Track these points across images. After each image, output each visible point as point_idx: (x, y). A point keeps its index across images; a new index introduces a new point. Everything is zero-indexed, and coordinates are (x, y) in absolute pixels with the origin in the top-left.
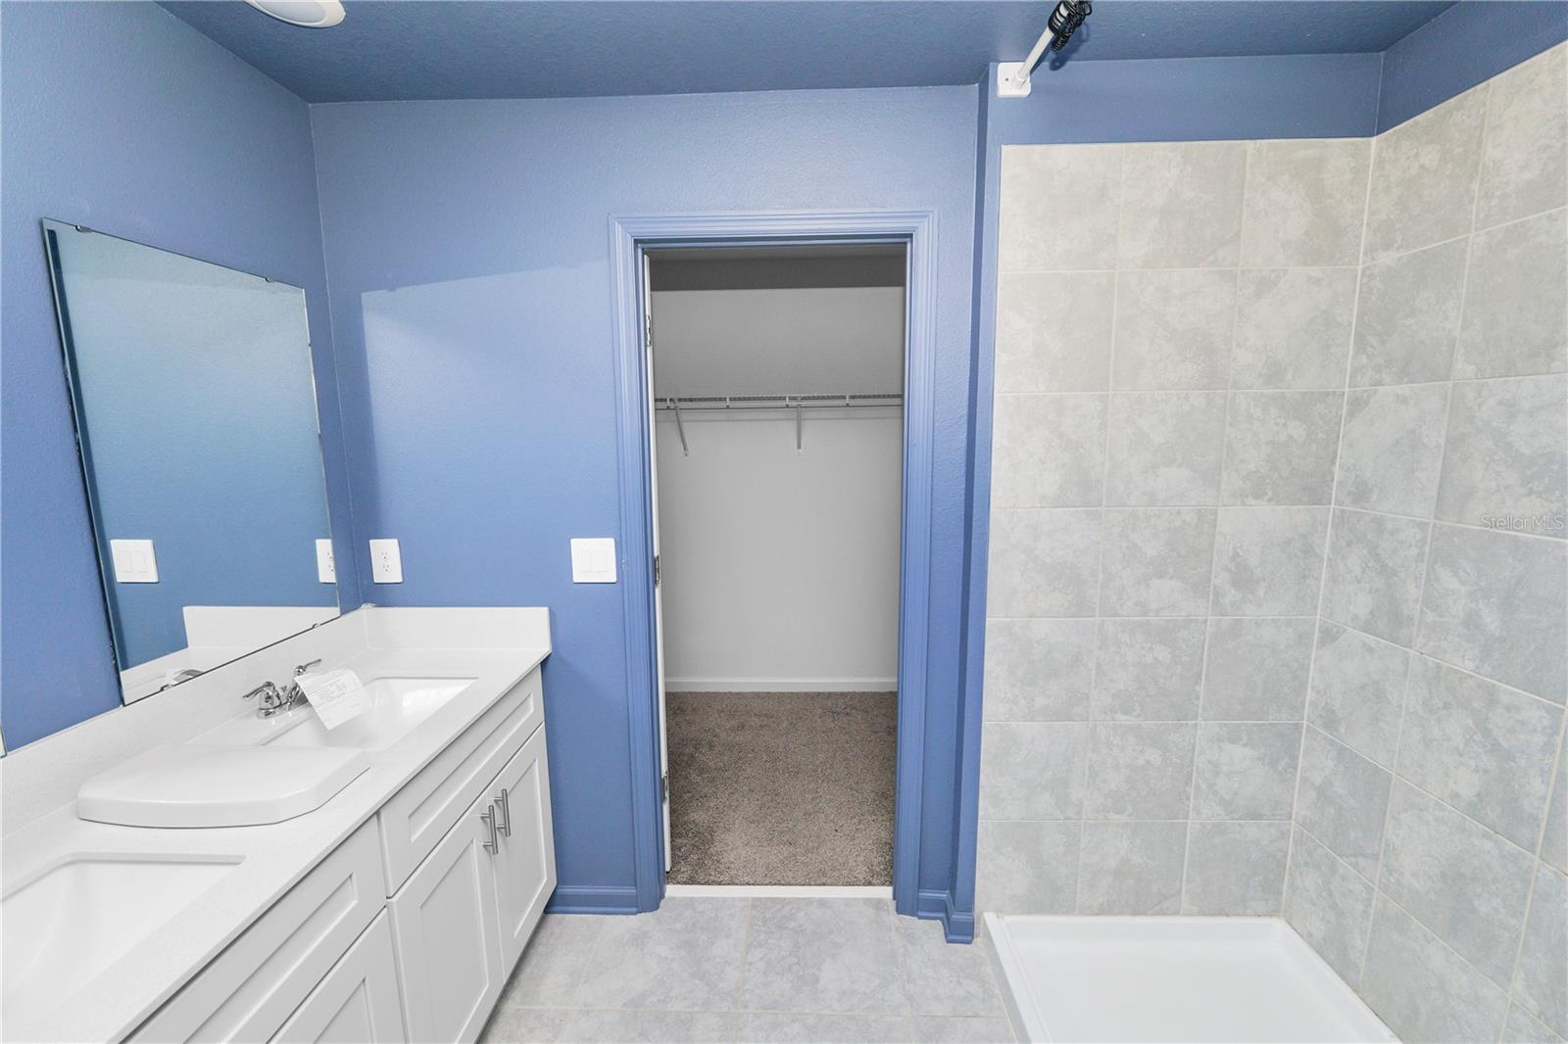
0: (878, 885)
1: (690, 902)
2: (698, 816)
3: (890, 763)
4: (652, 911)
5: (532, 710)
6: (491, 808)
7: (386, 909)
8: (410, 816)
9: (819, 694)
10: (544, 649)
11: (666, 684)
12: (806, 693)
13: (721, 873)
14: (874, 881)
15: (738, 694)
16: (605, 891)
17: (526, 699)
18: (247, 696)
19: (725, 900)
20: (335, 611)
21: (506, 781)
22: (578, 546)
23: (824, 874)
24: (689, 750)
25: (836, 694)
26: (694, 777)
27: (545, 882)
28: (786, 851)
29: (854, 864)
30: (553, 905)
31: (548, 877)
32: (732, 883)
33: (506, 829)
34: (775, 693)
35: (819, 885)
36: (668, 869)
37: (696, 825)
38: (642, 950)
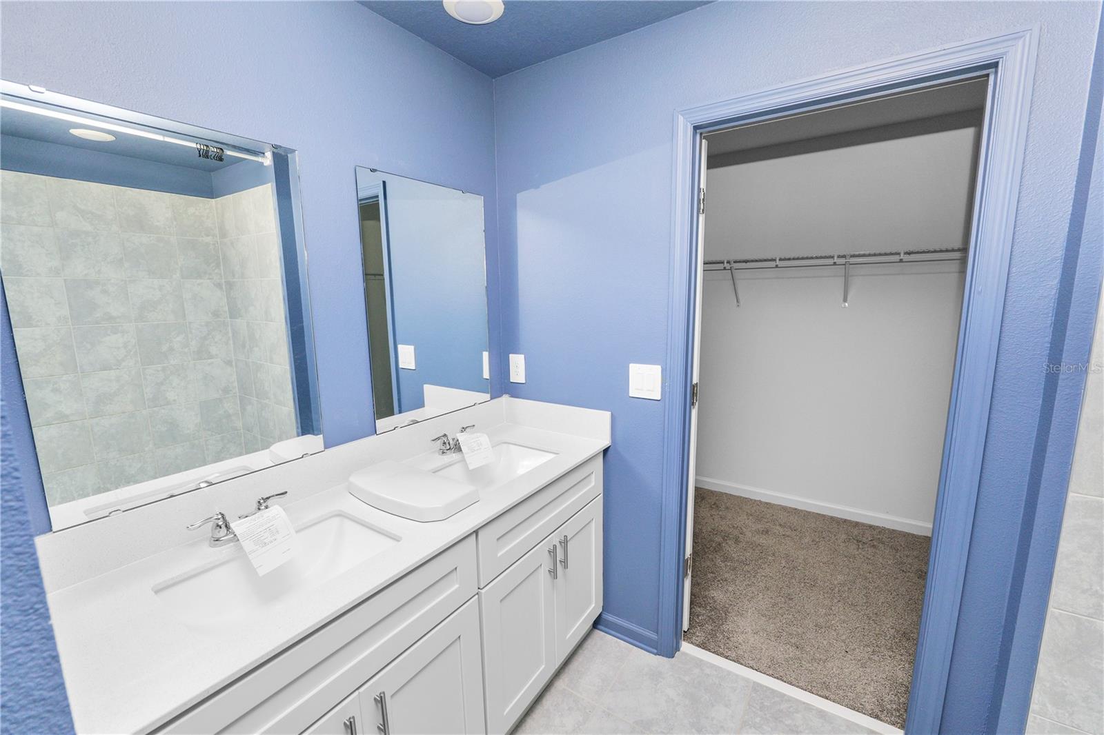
0: (886, 722)
1: (700, 663)
2: (718, 595)
3: (916, 604)
4: (669, 658)
5: (593, 484)
6: (555, 547)
7: (477, 596)
8: (498, 539)
9: (845, 521)
10: (606, 442)
11: (696, 481)
12: (832, 518)
13: (729, 649)
14: (883, 717)
15: (767, 503)
16: (634, 628)
17: (589, 475)
18: (433, 440)
19: (729, 673)
20: (487, 397)
21: (568, 530)
22: (634, 369)
23: (828, 688)
24: (718, 539)
25: (863, 525)
26: (719, 561)
27: (594, 607)
28: (792, 652)
29: (862, 691)
30: (597, 624)
31: (596, 603)
32: (737, 661)
33: (565, 563)
34: (802, 511)
35: (820, 696)
36: (685, 627)
37: (715, 602)
38: (656, 685)
